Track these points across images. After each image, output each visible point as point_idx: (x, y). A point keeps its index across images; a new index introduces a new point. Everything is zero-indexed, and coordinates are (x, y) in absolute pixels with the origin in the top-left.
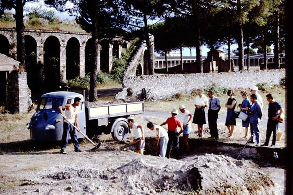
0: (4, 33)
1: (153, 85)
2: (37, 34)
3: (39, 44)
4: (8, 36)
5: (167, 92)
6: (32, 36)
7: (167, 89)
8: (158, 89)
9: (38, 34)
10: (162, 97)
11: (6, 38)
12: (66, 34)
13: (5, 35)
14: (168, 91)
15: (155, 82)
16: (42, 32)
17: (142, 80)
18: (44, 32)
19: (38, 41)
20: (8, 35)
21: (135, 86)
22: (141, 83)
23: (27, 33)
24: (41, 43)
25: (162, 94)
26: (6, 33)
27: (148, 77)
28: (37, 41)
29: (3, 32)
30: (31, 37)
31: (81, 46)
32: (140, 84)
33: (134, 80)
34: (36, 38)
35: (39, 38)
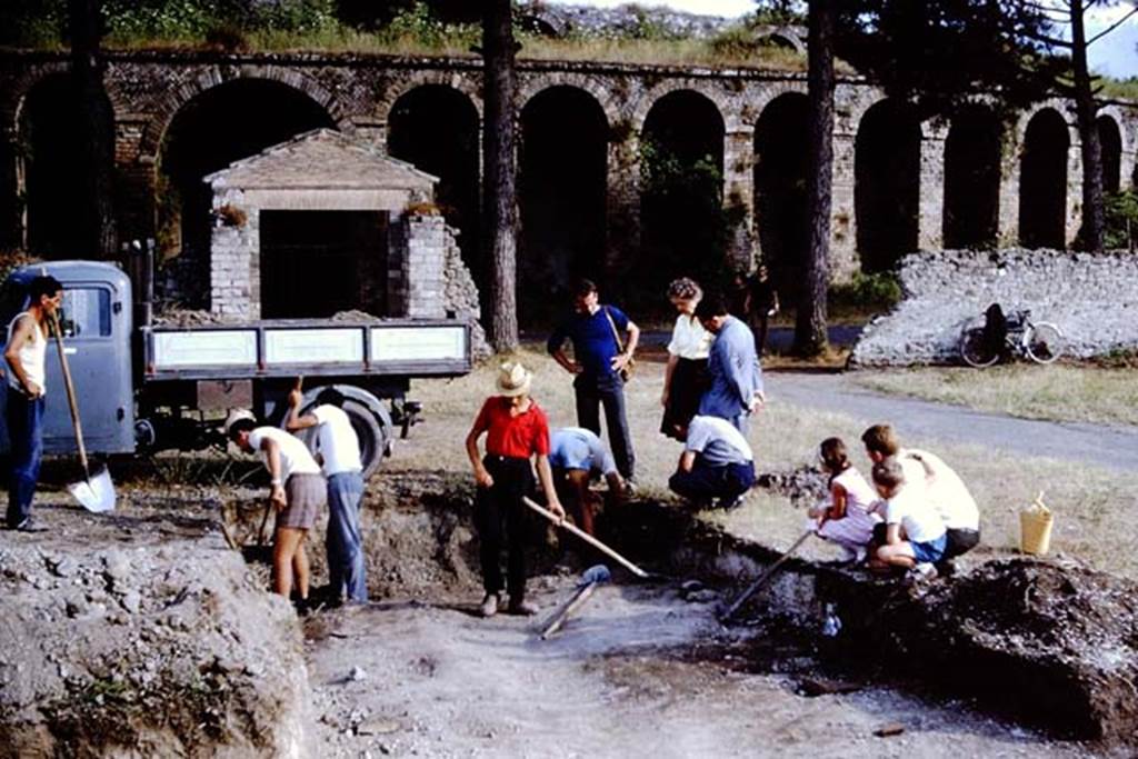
0: (586, 81)
1: (1048, 292)
2: (727, 87)
3: (732, 125)
4: (601, 93)
5: (1120, 326)
6: (703, 91)
7: (1119, 316)
8: (1076, 313)
9: (733, 86)
10: (1094, 347)
11: (596, 101)
12: (858, 87)
13: (589, 89)
14: (1123, 321)
15: (1059, 279)
16: (747, 79)
17: (994, 271)
18: (754, 78)
19: (729, 113)
20: (602, 88)
21: (957, 291)
22: (989, 281)
23: (682, 80)
24: (744, 122)
25: (1093, 333)
26: (592, 82)
27: (1026, 258)
28: (723, 113)
29: (582, 78)
30: (702, 96)
31: (925, 134)
32: (985, 285)
33: (953, 267)
34: (722, 102)
35: (734, 100)
